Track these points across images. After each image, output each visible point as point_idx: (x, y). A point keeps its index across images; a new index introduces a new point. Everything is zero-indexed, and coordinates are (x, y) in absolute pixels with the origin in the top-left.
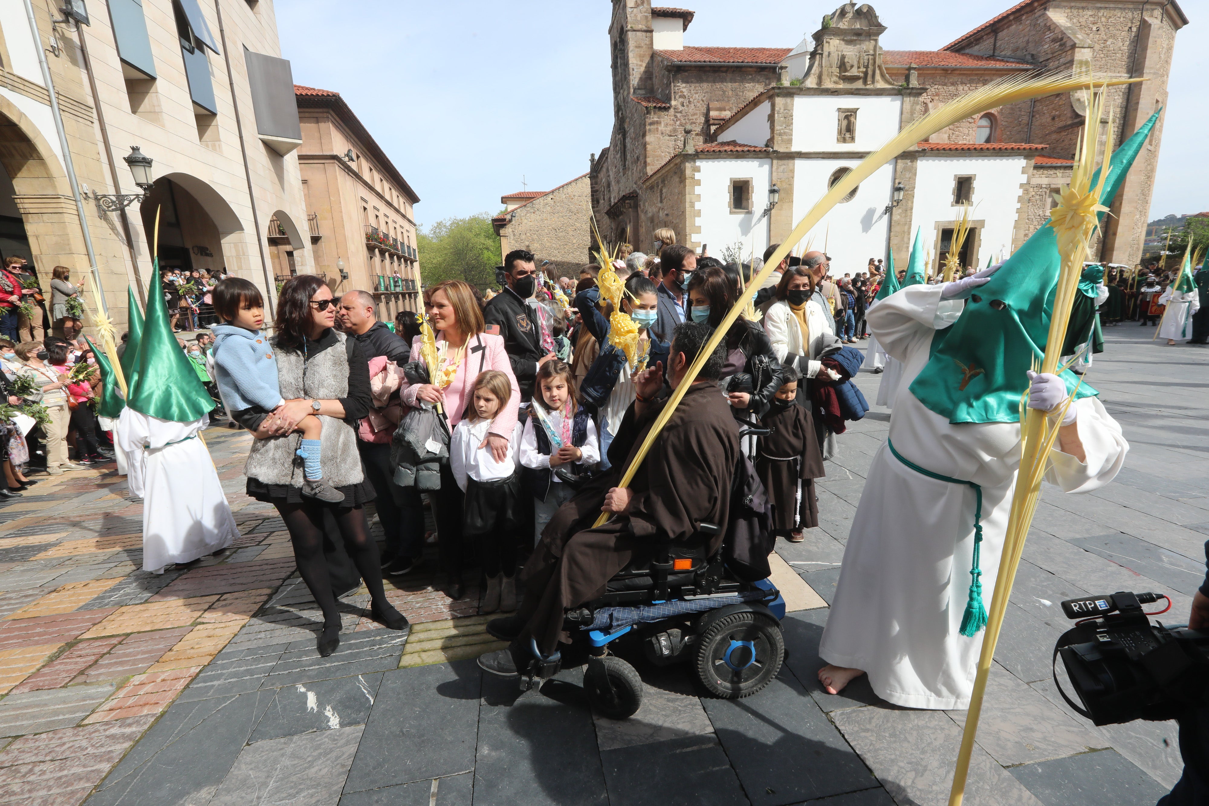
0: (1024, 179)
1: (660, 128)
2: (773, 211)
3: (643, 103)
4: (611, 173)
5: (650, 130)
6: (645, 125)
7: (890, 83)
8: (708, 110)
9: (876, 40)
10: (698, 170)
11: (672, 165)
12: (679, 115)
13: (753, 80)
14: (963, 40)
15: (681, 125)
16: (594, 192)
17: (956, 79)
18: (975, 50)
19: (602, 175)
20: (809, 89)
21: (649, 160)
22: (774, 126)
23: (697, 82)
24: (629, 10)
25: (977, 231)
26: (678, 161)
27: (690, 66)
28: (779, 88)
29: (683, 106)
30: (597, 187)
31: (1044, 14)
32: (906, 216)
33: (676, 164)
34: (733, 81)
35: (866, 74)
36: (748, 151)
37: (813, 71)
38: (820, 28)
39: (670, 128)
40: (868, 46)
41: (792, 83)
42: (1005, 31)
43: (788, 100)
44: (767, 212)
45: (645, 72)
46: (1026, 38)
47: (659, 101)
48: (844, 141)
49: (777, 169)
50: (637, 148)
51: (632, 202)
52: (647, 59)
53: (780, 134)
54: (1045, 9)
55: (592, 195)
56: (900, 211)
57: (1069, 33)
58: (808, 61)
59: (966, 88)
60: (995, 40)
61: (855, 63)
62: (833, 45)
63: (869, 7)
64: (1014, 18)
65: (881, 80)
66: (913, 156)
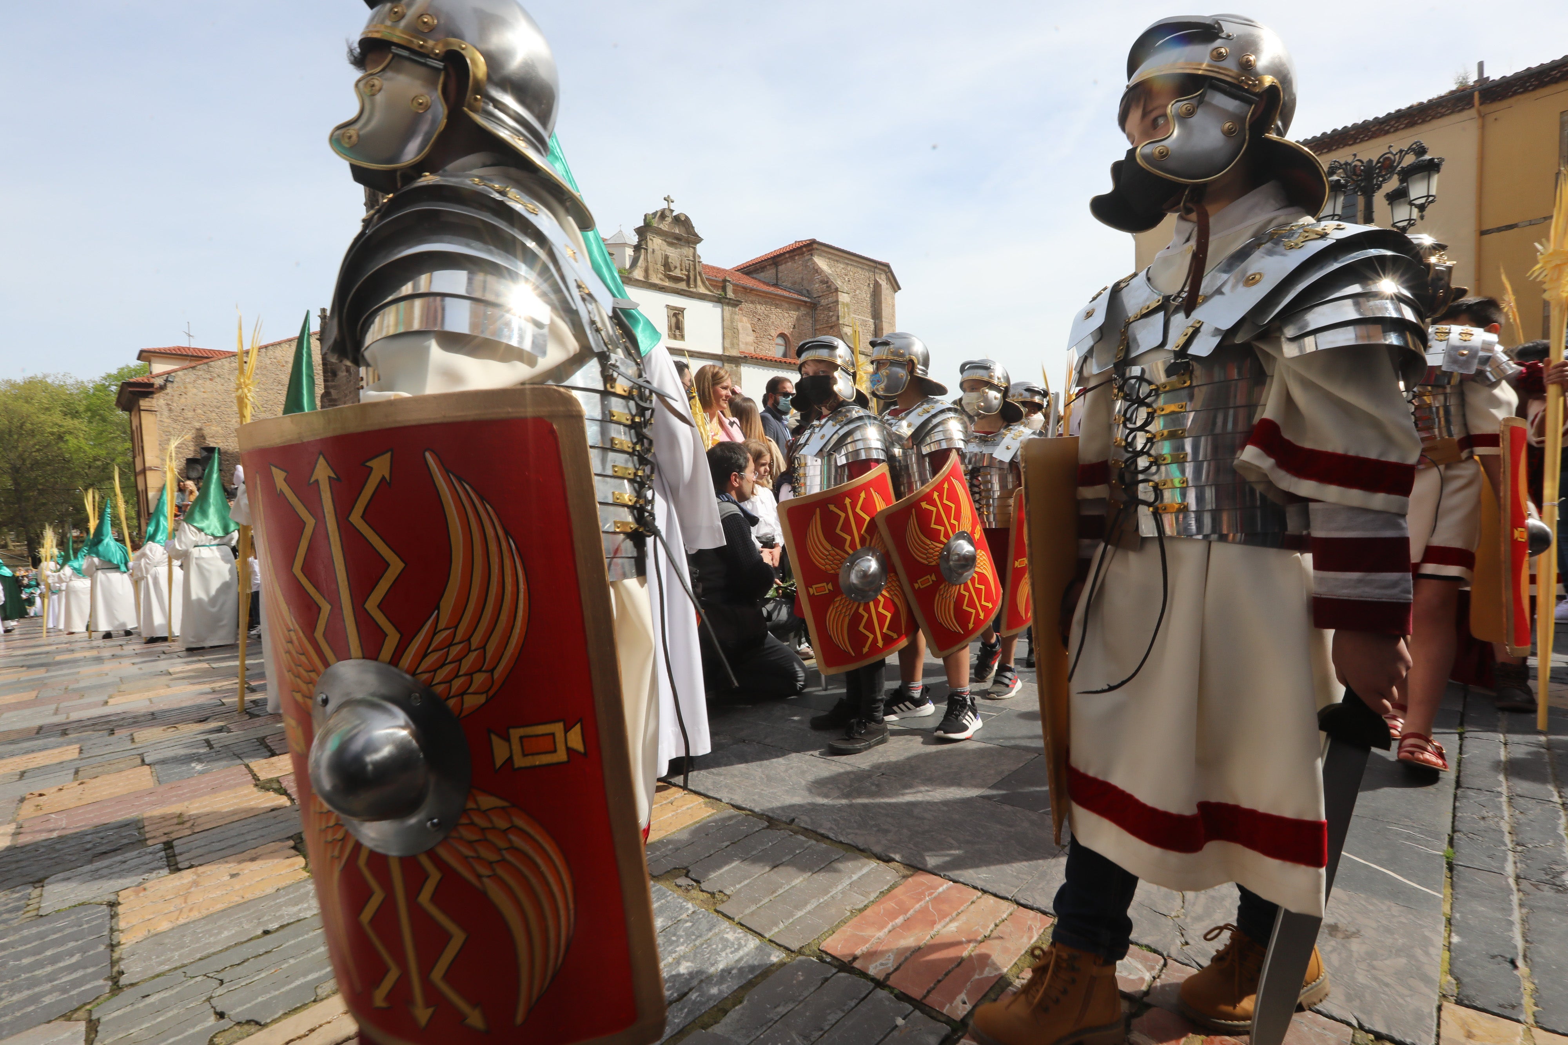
7: (710, 291)
9: (694, 248)
14: (750, 265)
17: (754, 298)
18: (762, 275)
20: (637, 280)
31: (811, 259)
35: (688, 277)
37: (639, 264)
38: (642, 224)
40: (687, 251)
42: (784, 266)
46: (800, 276)
48: (675, 337)
54: (812, 255)
57: (831, 277)
58: (632, 253)
59: (763, 308)
60: (777, 271)
61: (678, 265)
62: (656, 243)
63: (687, 217)
64: (790, 257)
65: (702, 286)
66: (737, 361)
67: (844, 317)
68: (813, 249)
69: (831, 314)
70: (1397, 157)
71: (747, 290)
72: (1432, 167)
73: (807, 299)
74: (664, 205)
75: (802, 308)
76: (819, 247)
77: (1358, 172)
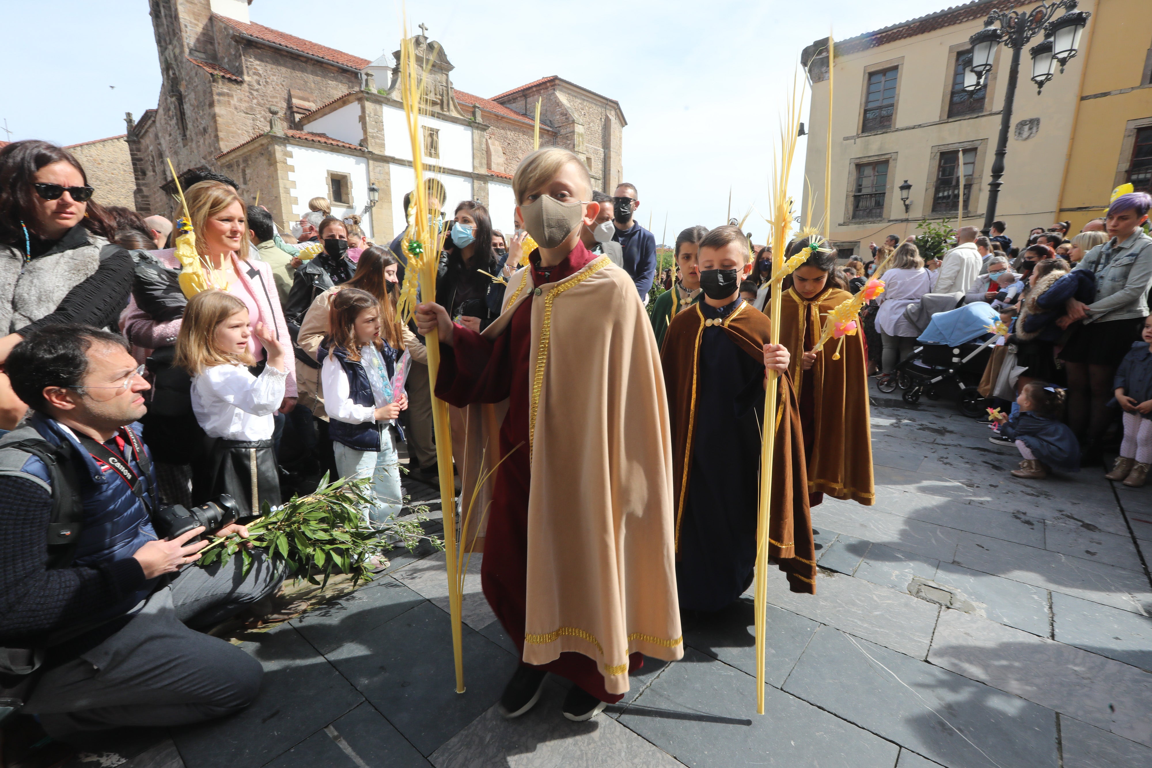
1: (232, 102)
2: (374, 209)
3: (207, 69)
4: (162, 141)
5: (219, 101)
6: (211, 93)
7: (462, 115)
8: (290, 96)
9: (447, 75)
10: (291, 156)
11: (256, 145)
12: (255, 93)
13: (335, 79)
14: (504, 96)
15: (259, 104)
16: (136, 161)
17: (504, 125)
18: (513, 106)
19: (148, 141)
20: (395, 101)
21: (221, 135)
22: (366, 127)
23: (274, 63)
26: (264, 141)
27: (263, 44)
28: (368, 93)
29: (260, 85)
30: (140, 155)
31: (554, 93)
33: (262, 145)
34: (314, 73)
35: (442, 101)
36: (343, 146)
37: (397, 86)
38: (399, 49)
39: (244, 105)
40: (441, 78)
41: (379, 92)
42: (531, 98)
43: (378, 107)
44: (369, 208)
45: (204, 34)
46: (545, 108)
47: (226, 71)
48: (431, 155)
49: (374, 169)
50: (202, 117)
52: (205, 21)
53: (373, 137)
54: (554, 90)
55: (134, 164)
57: (570, 110)
58: (391, 76)
59: (512, 134)
60: (525, 102)
61: (433, 90)
63: (439, 45)
64: (536, 91)
65: (454, 110)
66: (484, 178)
67: (579, 146)
68: (556, 85)
69: (569, 142)
70: (1049, 10)
71: (499, 118)
72: (1079, 21)
73: (549, 129)
74: (419, 32)
75: (545, 136)
76: (560, 83)
77: (1013, 24)
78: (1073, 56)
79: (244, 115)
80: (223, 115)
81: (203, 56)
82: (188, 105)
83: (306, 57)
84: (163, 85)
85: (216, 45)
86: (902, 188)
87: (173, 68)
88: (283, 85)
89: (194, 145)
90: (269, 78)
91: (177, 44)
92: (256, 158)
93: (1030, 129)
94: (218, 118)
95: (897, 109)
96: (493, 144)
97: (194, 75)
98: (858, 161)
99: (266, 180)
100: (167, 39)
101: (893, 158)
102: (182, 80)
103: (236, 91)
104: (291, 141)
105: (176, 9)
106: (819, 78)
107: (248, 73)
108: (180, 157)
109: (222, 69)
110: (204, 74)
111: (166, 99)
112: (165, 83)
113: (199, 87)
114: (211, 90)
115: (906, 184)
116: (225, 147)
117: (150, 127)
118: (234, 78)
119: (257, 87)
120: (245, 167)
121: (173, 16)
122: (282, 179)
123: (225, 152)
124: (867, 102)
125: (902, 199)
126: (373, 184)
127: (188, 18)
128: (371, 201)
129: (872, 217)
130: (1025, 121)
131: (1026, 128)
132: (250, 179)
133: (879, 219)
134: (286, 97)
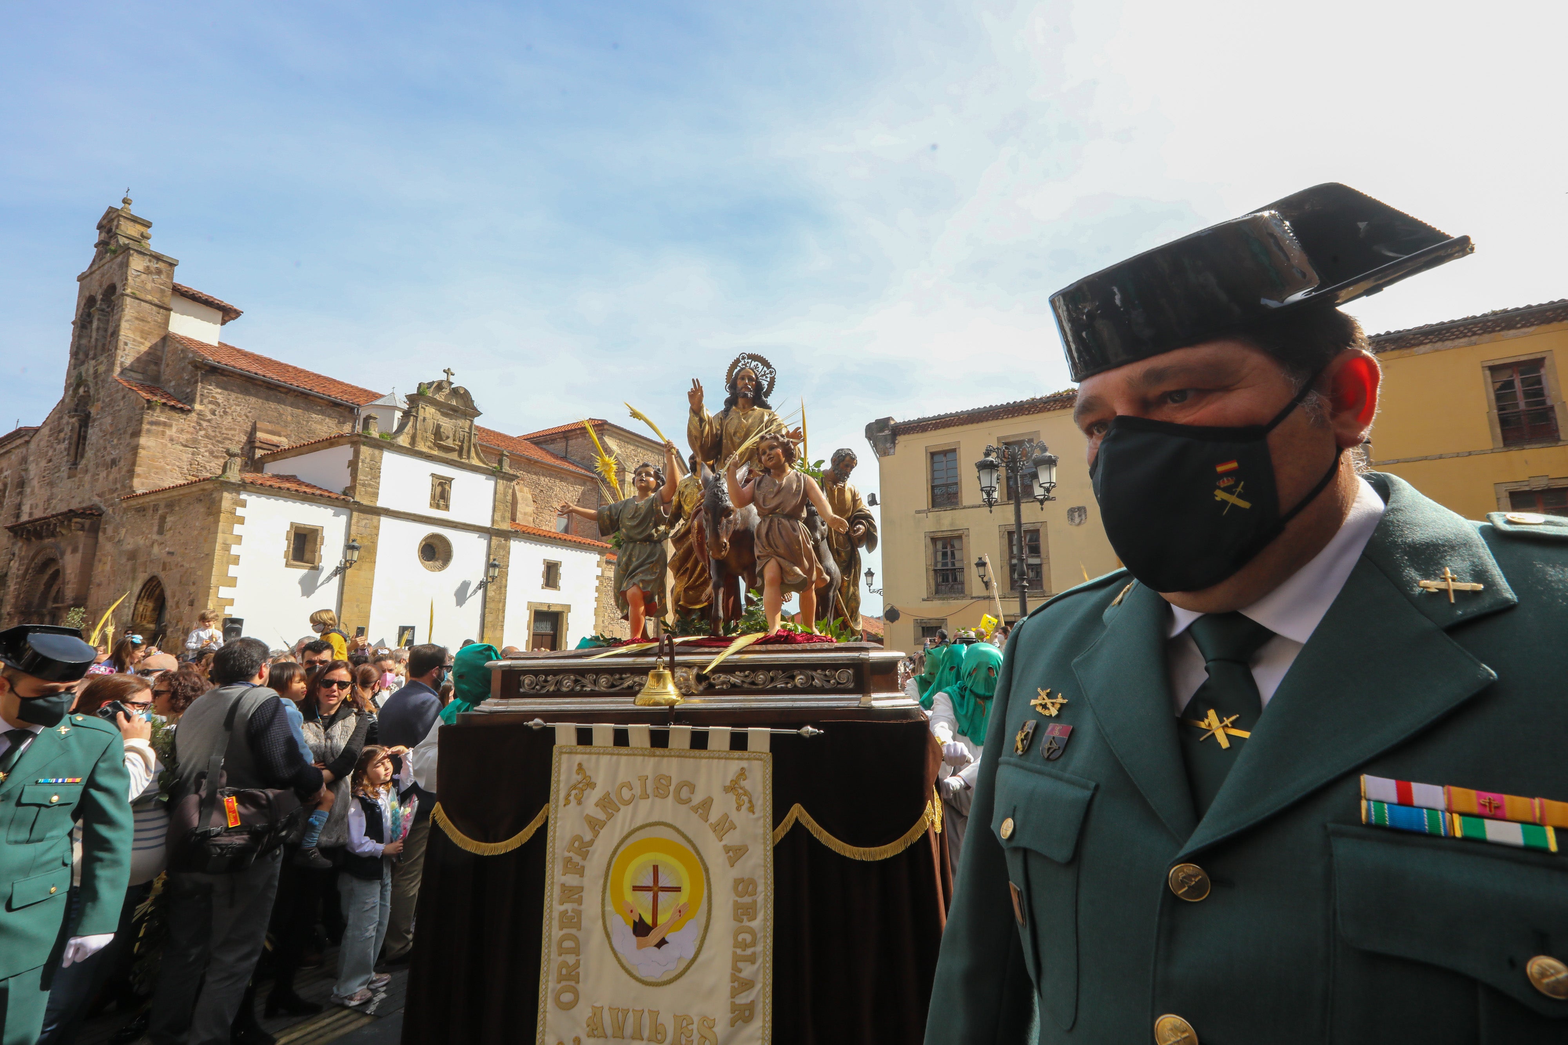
0: (599, 572)
1: (168, 432)
2: (348, 571)
3: (144, 394)
4: (32, 467)
5: (148, 431)
6: (140, 422)
7: (484, 463)
8: (254, 429)
9: (472, 421)
10: (243, 504)
11: (194, 489)
12: (205, 424)
13: (322, 413)
14: (540, 436)
15: (207, 436)
17: (538, 470)
18: (551, 447)
20: (400, 447)
21: (138, 470)
22: (356, 474)
23: (241, 392)
24: (131, 273)
25: (565, 615)
26: (209, 486)
27: (233, 373)
28: (366, 437)
31: (602, 438)
32: (500, 593)
33: (203, 490)
35: (461, 448)
36: (321, 495)
37: (406, 430)
38: (416, 392)
39: (184, 437)
40: (465, 423)
41: (381, 436)
42: (574, 441)
43: (377, 452)
44: (340, 571)
45: (147, 353)
47: (170, 396)
48: (438, 507)
49: (358, 522)
50: (114, 447)
51: (87, 523)
52: (155, 340)
53: (364, 485)
54: (602, 434)
56: (495, 587)
57: (620, 458)
58: (401, 418)
59: (546, 480)
60: (567, 445)
61: (451, 435)
62: (429, 412)
63: (466, 391)
64: (580, 433)
65: (475, 458)
66: (506, 535)
68: (604, 429)
71: (530, 463)
74: (444, 377)
75: (588, 484)
76: (610, 428)
77: (1007, 456)
78: (1054, 487)
79: (182, 448)
80: (149, 447)
81: (140, 376)
82: (97, 429)
83: (287, 388)
84: (62, 401)
85: (163, 366)
86: (978, 565)
87: (87, 386)
88: (247, 417)
89: (88, 478)
90: (230, 408)
91: (105, 361)
92: (189, 504)
93: (1080, 516)
94: (140, 450)
95: (961, 488)
96: (521, 491)
97: (120, 398)
98: (932, 535)
99: (196, 532)
100: (91, 353)
101: (965, 533)
102: (98, 400)
103: (178, 421)
104: (249, 488)
105: (118, 326)
106: (885, 453)
107: (201, 401)
108: (55, 490)
109: (166, 394)
110: (137, 399)
111: (61, 418)
112: (67, 400)
113: (122, 413)
114: (142, 418)
115: (980, 562)
116: (140, 486)
117: (17, 447)
118: (180, 405)
119: (209, 416)
120: (167, 513)
121: (110, 331)
122: (223, 532)
123: (139, 492)
124: (933, 479)
125: (980, 576)
126: (353, 541)
127: (132, 336)
128: (346, 561)
129: (954, 593)
130: (1074, 508)
131: (1076, 514)
132: (170, 529)
133: (962, 595)
134: (249, 430)
